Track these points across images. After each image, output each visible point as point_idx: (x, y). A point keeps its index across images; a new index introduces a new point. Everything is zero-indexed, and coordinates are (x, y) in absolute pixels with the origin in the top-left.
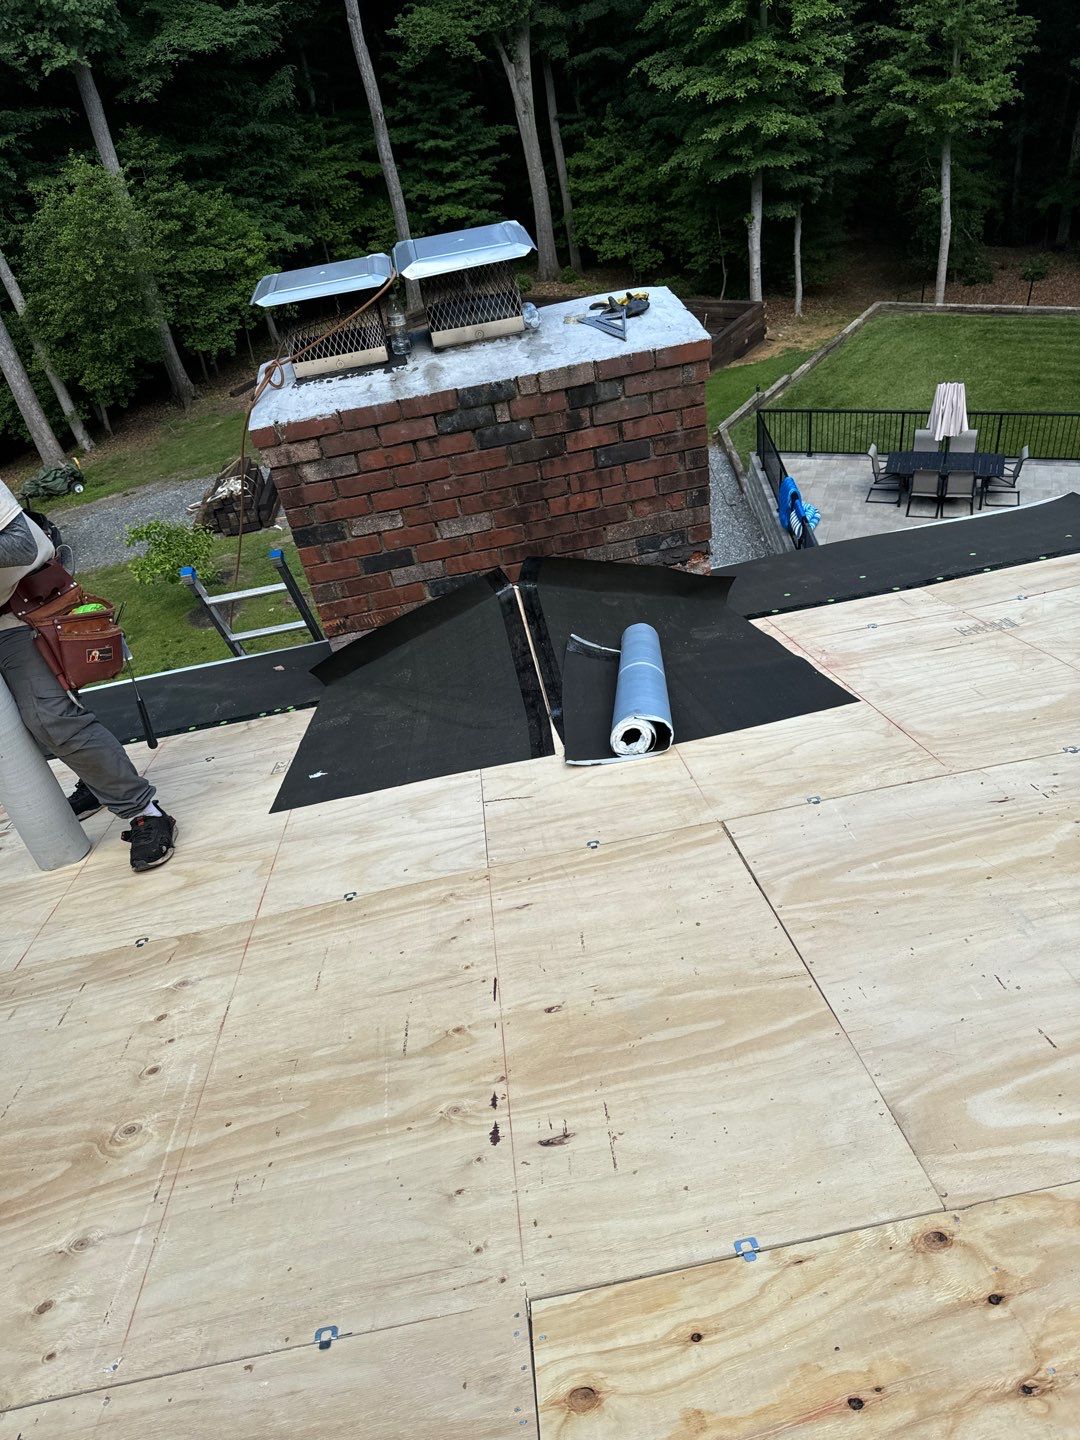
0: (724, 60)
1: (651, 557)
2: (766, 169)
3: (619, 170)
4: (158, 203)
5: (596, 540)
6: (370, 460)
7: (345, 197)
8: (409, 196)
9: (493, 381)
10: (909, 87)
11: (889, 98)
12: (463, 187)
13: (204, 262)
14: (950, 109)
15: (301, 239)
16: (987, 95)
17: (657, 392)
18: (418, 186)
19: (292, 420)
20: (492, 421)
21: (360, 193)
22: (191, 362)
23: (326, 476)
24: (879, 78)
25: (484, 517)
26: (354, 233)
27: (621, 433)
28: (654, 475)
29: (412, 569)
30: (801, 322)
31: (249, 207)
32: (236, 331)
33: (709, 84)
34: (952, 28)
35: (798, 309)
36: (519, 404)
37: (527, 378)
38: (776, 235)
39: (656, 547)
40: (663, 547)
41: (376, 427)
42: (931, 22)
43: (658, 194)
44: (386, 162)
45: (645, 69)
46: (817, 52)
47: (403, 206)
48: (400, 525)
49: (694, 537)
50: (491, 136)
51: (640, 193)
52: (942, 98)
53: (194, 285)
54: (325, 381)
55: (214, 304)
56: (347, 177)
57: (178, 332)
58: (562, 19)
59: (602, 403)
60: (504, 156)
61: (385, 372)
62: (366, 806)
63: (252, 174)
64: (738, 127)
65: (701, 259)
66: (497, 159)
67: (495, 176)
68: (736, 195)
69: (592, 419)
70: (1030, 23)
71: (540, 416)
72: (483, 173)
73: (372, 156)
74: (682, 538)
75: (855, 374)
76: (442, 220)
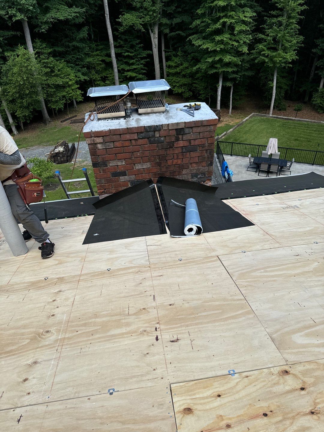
0: (214, 39)
1: (195, 180)
2: (224, 71)
3: (181, 67)
4: (44, 63)
5: (180, 173)
6: (117, 144)
7: (100, 67)
8: (119, 68)
9: (155, 125)
10: (267, 52)
11: (261, 55)
12: (135, 67)
13: (56, 82)
14: (278, 60)
15: (86, 78)
16: (288, 57)
17: (201, 132)
18: (122, 66)
19: (96, 130)
20: (154, 136)
21: (105, 66)
22: (50, 111)
23: (104, 148)
24: (258, 49)
25: (148, 164)
26: (101, 77)
27: (190, 143)
28: (198, 156)
29: (126, 177)
30: (231, 117)
31: (71, 67)
32: (64, 103)
33: (210, 45)
34: (280, 37)
35: (230, 113)
36: (162, 132)
37: (165, 125)
38: (225, 90)
39: (197, 177)
40: (198, 177)
41: (120, 135)
42: (274, 34)
43: (192, 75)
44: (113, 58)
45: (191, 39)
46: (241, 39)
47: (117, 71)
48: (124, 164)
49: (208, 175)
50: (144, 54)
51: (187, 75)
52: (275, 57)
53: (53, 88)
54: (106, 120)
55: (58, 95)
56: (101, 61)
57: (47, 102)
58: (168, 22)
59: (186, 134)
60: (148, 60)
61: (124, 119)
62: (111, 244)
63: (73, 57)
64: (217, 58)
65: (203, 96)
66: (146, 60)
67: (145, 65)
68: (215, 78)
69: (182, 138)
70: (302, 38)
71: (167, 136)
72: (141, 64)
73: (109, 56)
74: (204, 175)
75: (245, 133)
76: (128, 76)
